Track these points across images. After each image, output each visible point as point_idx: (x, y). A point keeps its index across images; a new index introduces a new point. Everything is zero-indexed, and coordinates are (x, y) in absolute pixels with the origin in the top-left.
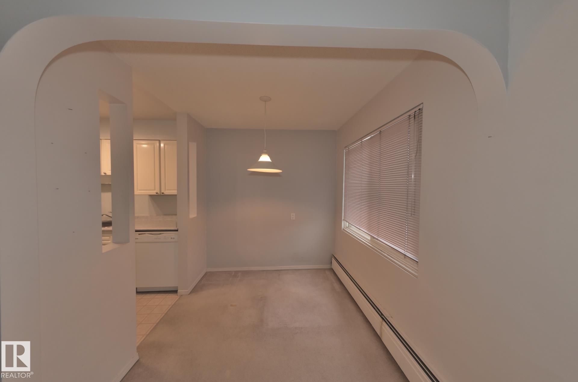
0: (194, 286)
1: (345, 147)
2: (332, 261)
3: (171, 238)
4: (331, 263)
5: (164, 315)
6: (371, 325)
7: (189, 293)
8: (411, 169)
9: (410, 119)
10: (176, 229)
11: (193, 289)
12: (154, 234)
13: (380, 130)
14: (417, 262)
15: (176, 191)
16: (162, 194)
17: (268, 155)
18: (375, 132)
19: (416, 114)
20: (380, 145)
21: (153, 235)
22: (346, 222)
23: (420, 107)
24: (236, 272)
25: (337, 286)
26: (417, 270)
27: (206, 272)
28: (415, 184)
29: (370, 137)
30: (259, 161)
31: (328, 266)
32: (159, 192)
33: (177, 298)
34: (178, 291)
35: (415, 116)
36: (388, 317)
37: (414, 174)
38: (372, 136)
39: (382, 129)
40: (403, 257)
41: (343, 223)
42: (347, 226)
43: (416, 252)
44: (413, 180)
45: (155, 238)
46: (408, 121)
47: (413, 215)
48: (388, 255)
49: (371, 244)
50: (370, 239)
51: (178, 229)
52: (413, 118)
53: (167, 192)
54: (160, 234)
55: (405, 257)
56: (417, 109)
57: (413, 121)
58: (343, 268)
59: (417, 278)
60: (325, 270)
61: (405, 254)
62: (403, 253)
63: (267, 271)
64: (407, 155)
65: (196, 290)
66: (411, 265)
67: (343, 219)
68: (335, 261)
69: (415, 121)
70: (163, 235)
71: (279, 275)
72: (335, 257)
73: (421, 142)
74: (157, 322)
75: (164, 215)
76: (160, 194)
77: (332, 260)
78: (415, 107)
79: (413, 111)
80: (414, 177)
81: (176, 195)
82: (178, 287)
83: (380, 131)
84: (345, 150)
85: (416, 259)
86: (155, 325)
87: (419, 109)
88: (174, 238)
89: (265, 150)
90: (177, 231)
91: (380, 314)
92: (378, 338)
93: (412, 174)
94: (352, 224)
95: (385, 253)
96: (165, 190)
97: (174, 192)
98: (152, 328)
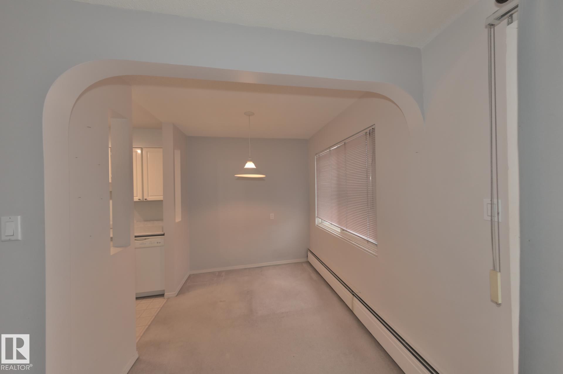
0: (180, 288)
1: (316, 154)
2: (308, 255)
3: (157, 243)
4: (307, 256)
5: (154, 317)
6: (345, 303)
7: (176, 294)
8: (369, 173)
9: (366, 135)
10: (162, 233)
11: (179, 292)
12: (139, 240)
13: (344, 141)
14: (377, 245)
15: (162, 197)
16: (145, 200)
17: (253, 162)
18: (341, 142)
19: (370, 132)
20: (345, 154)
21: (137, 240)
22: (319, 219)
23: (373, 127)
24: (220, 273)
25: (314, 276)
26: (377, 251)
27: (190, 275)
28: (372, 185)
29: (336, 147)
30: (245, 167)
31: (304, 260)
32: (141, 199)
33: (165, 301)
34: (165, 294)
35: (370, 133)
36: (358, 293)
37: (371, 177)
38: (339, 146)
39: (346, 141)
40: (366, 242)
41: (317, 220)
42: (320, 222)
43: (375, 237)
44: (371, 182)
45: (140, 244)
46: (365, 137)
47: (372, 209)
48: (355, 243)
49: (341, 236)
50: (340, 231)
51: (164, 233)
52: (369, 135)
53: (150, 198)
54: (145, 239)
55: (368, 242)
56: (371, 128)
57: (369, 137)
58: (318, 259)
59: (377, 257)
60: (302, 263)
61: (368, 240)
62: (366, 239)
63: (249, 269)
64: (366, 163)
65: (182, 292)
66: (373, 248)
67: (316, 216)
68: (311, 254)
69: (370, 137)
70: (148, 240)
71: (261, 271)
72: (310, 251)
73: (375, 153)
74: (149, 324)
75: (145, 221)
76: (142, 200)
77: (308, 253)
78: (370, 127)
79: (368, 129)
80: (372, 179)
81: (162, 201)
82: (164, 290)
83: (345, 143)
84: (315, 157)
85: (376, 242)
86: (147, 327)
87: (373, 129)
88: (160, 243)
89: (250, 158)
90: (163, 235)
91: (351, 291)
92: (351, 312)
93: (370, 177)
94: (325, 220)
95: (353, 241)
96: (148, 196)
97: (161, 198)
98: (144, 330)
